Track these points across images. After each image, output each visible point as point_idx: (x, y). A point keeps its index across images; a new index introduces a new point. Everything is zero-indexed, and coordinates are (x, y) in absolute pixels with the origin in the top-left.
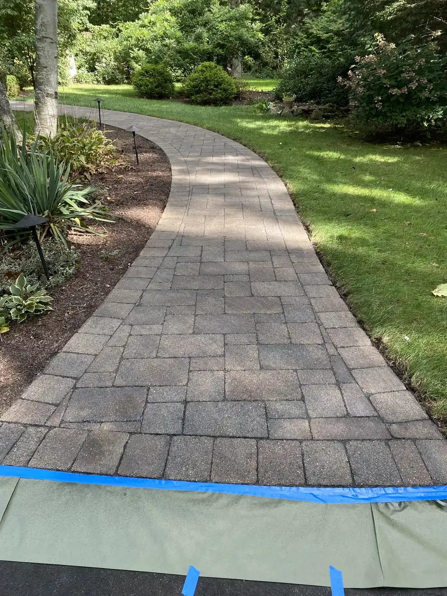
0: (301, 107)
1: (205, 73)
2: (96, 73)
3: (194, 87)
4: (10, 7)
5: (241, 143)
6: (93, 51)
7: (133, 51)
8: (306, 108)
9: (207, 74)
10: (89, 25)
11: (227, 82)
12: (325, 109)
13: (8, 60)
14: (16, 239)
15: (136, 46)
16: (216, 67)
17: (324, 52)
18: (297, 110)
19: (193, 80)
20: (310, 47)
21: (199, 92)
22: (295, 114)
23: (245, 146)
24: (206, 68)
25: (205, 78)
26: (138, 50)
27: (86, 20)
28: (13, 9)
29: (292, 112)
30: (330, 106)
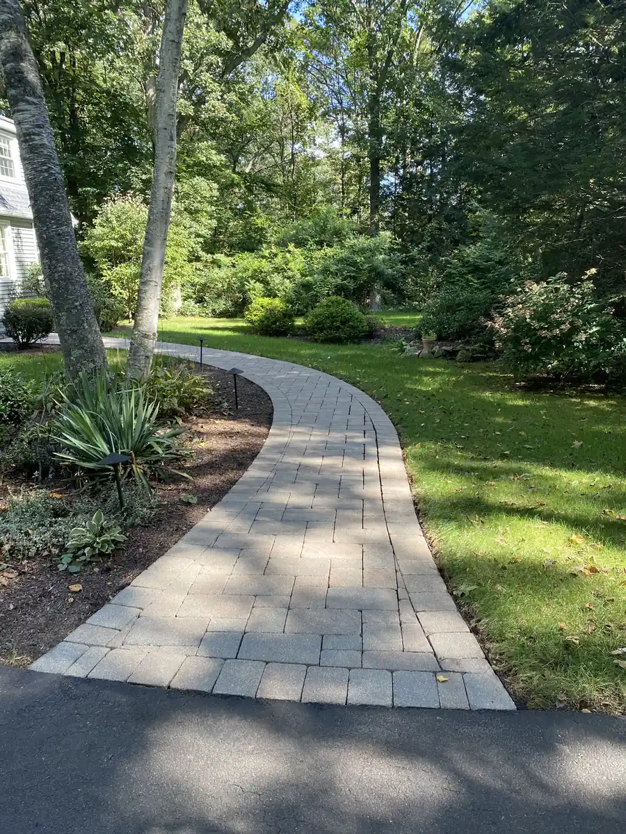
0: (444, 348)
1: (331, 309)
2: (205, 305)
3: (318, 324)
4: (114, 239)
5: (359, 388)
6: (203, 281)
7: (249, 282)
8: (449, 348)
9: (333, 309)
10: (201, 253)
11: (357, 319)
12: (473, 350)
13: (105, 293)
14: (95, 480)
15: (252, 278)
16: (344, 302)
17: (484, 282)
18: (439, 351)
19: (316, 317)
20: (467, 277)
21: (321, 330)
22: (436, 355)
23: (363, 391)
24: (333, 303)
25: (331, 314)
26: (255, 282)
27: (198, 248)
28: (117, 240)
29: (433, 353)
30: (481, 346)
